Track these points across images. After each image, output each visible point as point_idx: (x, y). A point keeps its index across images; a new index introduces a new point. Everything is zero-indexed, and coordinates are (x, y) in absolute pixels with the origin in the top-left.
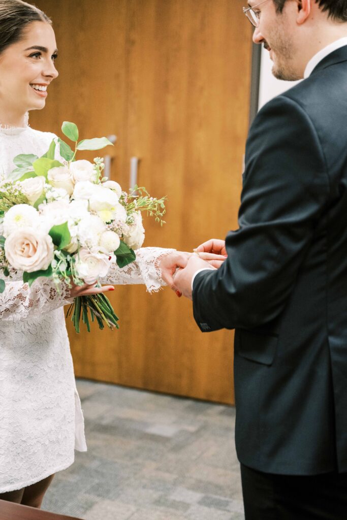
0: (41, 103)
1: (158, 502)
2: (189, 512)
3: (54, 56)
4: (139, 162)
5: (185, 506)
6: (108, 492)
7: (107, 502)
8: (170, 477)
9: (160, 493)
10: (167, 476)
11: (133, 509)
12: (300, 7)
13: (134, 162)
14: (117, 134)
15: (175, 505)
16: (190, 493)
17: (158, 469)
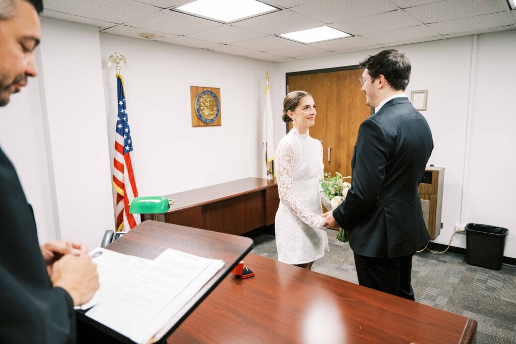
0: (313, 123)
1: (337, 268)
2: (349, 272)
3: (315, 107)
4: (331, 149)
5: (347, 270)
6: (319, 264)
7: (319, 267)
8: (342, 260)
9: (338, 265)
10: (341, 259)
11: (328, 270)
12: (380, 83)
13: (329, 149)
14: (323, 140)
15: (343, 270)
16: (349, 266)
17: (338, 257)
